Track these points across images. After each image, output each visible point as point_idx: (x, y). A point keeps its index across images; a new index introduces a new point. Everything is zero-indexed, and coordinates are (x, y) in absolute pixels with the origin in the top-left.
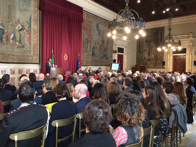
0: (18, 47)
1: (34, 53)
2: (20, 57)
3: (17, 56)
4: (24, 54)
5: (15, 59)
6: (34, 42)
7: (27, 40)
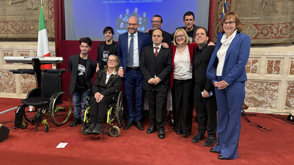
0: (15, 2)
2: (19, 25)
3: (13, 23)
4: (28, 18)
5: (9, 30)
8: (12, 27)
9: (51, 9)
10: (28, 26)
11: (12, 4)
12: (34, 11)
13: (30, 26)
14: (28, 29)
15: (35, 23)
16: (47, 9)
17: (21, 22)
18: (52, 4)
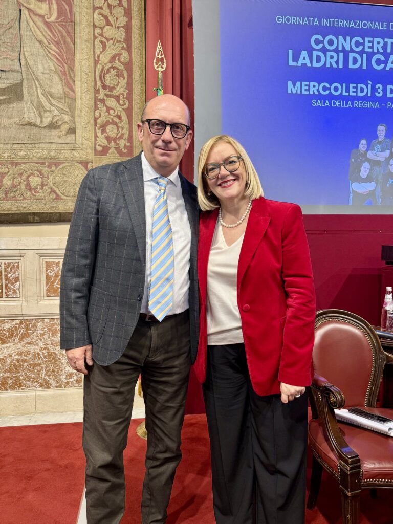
4: (22, 153)
6: (98, 52)
7: (40, 42)
9: (103, 128)
10: (24, 177)
12: (44, 132)
13: (28, 177)
14: (23, 187)
15: (49, 167)
16: (90, 128)
18: (109, 114)
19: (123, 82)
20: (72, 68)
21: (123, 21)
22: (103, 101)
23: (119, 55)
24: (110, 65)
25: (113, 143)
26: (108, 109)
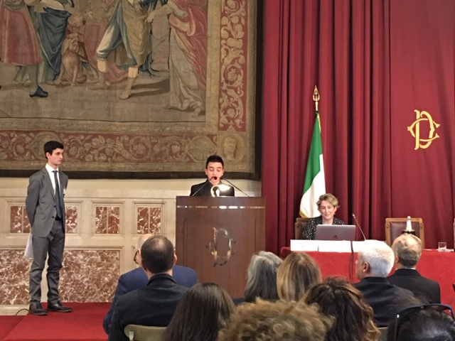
0: (138, 92)
1: (224, 119)
2: (144, 144)
3: (130, 139)
4: (168, 129)
5: (117, 155)
6: (223, 57)
7: (183, 50)
8: (127, 148)
9: (225, 111)
10: (168, 146)
11: (130, 97)
12: (183, 113)
13: (171, 146)
14: (167, 153)
15: (186, 138)
16: (216, 110)
17: (150, 136)
18: (230, 101)
19: (240, 78)
20: (204, 68)
21: (241, 34)
22: (225, 91)
23: (238, 58)
24: (231, 66)
25: (231, 122)
26: (229, 97)
